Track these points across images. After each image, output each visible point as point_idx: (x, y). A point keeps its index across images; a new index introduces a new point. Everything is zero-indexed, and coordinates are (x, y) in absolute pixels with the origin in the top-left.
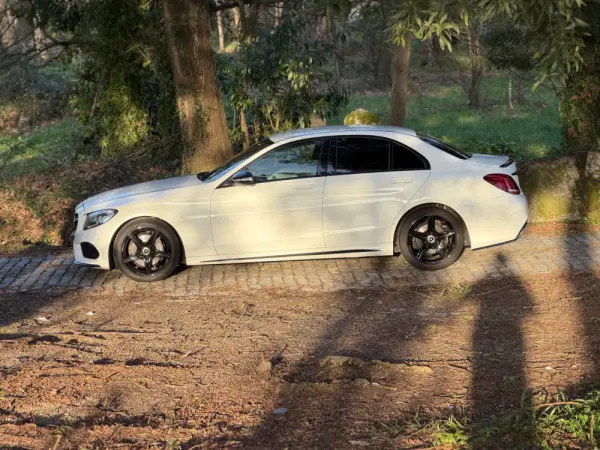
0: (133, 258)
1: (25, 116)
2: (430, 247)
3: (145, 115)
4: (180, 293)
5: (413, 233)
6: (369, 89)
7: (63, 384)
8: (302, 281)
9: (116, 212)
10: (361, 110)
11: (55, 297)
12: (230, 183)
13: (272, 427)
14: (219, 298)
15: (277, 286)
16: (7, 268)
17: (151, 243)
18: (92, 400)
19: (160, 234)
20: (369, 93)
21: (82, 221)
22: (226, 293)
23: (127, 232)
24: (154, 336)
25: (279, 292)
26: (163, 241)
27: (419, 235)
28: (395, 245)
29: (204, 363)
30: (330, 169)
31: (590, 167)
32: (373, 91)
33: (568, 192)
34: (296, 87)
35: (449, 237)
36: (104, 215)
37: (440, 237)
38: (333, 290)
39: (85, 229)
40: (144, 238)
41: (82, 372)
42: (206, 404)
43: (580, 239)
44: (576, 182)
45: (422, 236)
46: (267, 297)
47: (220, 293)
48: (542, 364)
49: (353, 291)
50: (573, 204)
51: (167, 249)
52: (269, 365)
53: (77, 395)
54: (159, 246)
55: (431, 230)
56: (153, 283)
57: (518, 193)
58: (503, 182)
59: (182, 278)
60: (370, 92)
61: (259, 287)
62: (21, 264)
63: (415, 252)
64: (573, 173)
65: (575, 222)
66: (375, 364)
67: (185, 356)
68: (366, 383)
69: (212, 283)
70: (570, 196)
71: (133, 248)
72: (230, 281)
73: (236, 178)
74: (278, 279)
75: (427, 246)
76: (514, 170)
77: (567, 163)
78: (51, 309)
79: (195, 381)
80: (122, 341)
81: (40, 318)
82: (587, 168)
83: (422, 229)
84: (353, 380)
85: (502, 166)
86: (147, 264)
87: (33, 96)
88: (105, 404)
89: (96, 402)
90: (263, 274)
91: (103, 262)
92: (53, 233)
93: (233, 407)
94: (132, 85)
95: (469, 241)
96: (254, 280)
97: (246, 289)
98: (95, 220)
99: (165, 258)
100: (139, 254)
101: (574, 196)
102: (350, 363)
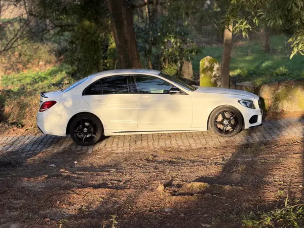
1: (42, 61)
4: (120, 151)
7: (63, 199)
8: (180, 143)
10: (208, 57)
13: (164, 218)
14: (139, 153)
15: (168, 146)
18: (77, 206)
20: (215, 46)
22: (143, 151)
24: (107, 173)
25: (169, 149)
29: (131, 186)
38: (196, 148)
41: (72, 192)
42: (132, 207)
46: (163, 152)
47: (140, 151)
48: (298, 184)
49: (206, 148)
52: (163, 187)
53: (69, 204)
61: (159, 147)
66: (215, 186)
67: (122, 183)
68: (210, 195)
69: (136, 145)
72: (145, 144)
74: (168, 142)
78: (57, 160)
79: (126, 196)
80: (91, 176)
81: (51, 165)
84: (204, 194)
88: (83, 208)
90: (161, 140)
93: (145, 208)
96: (156, 144)
97: (152, 148)
102: (202, 185)
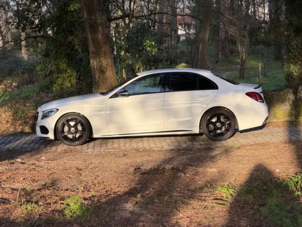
0: (66, 134)
1: (16, 82)
2: (218, 129)
3: (75, 74)
4: (90, 151)
5: (209, 122)
7: (26, 177)
8: (153, 145)
9: (58, 110)
10: (183, 64)
11: (27, 152)
12: (116, 96)
13: (133, 191)
16: (2, 141)
17: (75, 126)
18: (41, 183)
19: (80, 122)
21: (40, 115)
22: (113, 150)
23: (64, 120)
26: (82, 125)
27: (213, 123)
28: (200, 128)
30: (167, 89)
31: (300, 93)
33: (289, 106)
34: (150, 54)
35: (228, 124)
36: (52, 111)
37: (223, 124)
38: (168, 149)
39: (42, 119)
40: (72, 123)
43: (295, 128)
44: (293, 101)
45: (214, 124)
46: (134, 152)
47: (110, 150)
49: (178, 149)
50: (291, 112)
51: (83, 129)
52: (133, 170)
53: (34, 181)
54: (80, 128)
55: (219, 120)
56: (77, 147)
57: (263, 102)
58: (255, 96)
59: (91, 144)
61: (130, 148)
62: (10, 139)
63: (210, 132)
64: (291, 97)
65: (293, 122)
66: (188, 168)
68: (183, 175)
69: (106, 146)
70: (290, 109)
71: (66, 129)
72: (116, 145)
73: (119, 93)
74: (140, 144)
75: (216, 128)
76: (261, 91)
77: (289, 92)
78: (23, 156)
79: (95, 176)
81: (18, 160)
82: (299, 94)
83: (214, 120)
85: (255, 88)
86: (73, 137)
87: (20, 72)
88: (47, 184)
89: (43, 183)
91: (51, 136)
92: (27, 128)
94: (68, 59)
95: (238, 127)
96: (128, 145)
97: (124, 149)
98: (47, 114)
99: (83, 134)
100: (69, 132)
101: (292, 109)
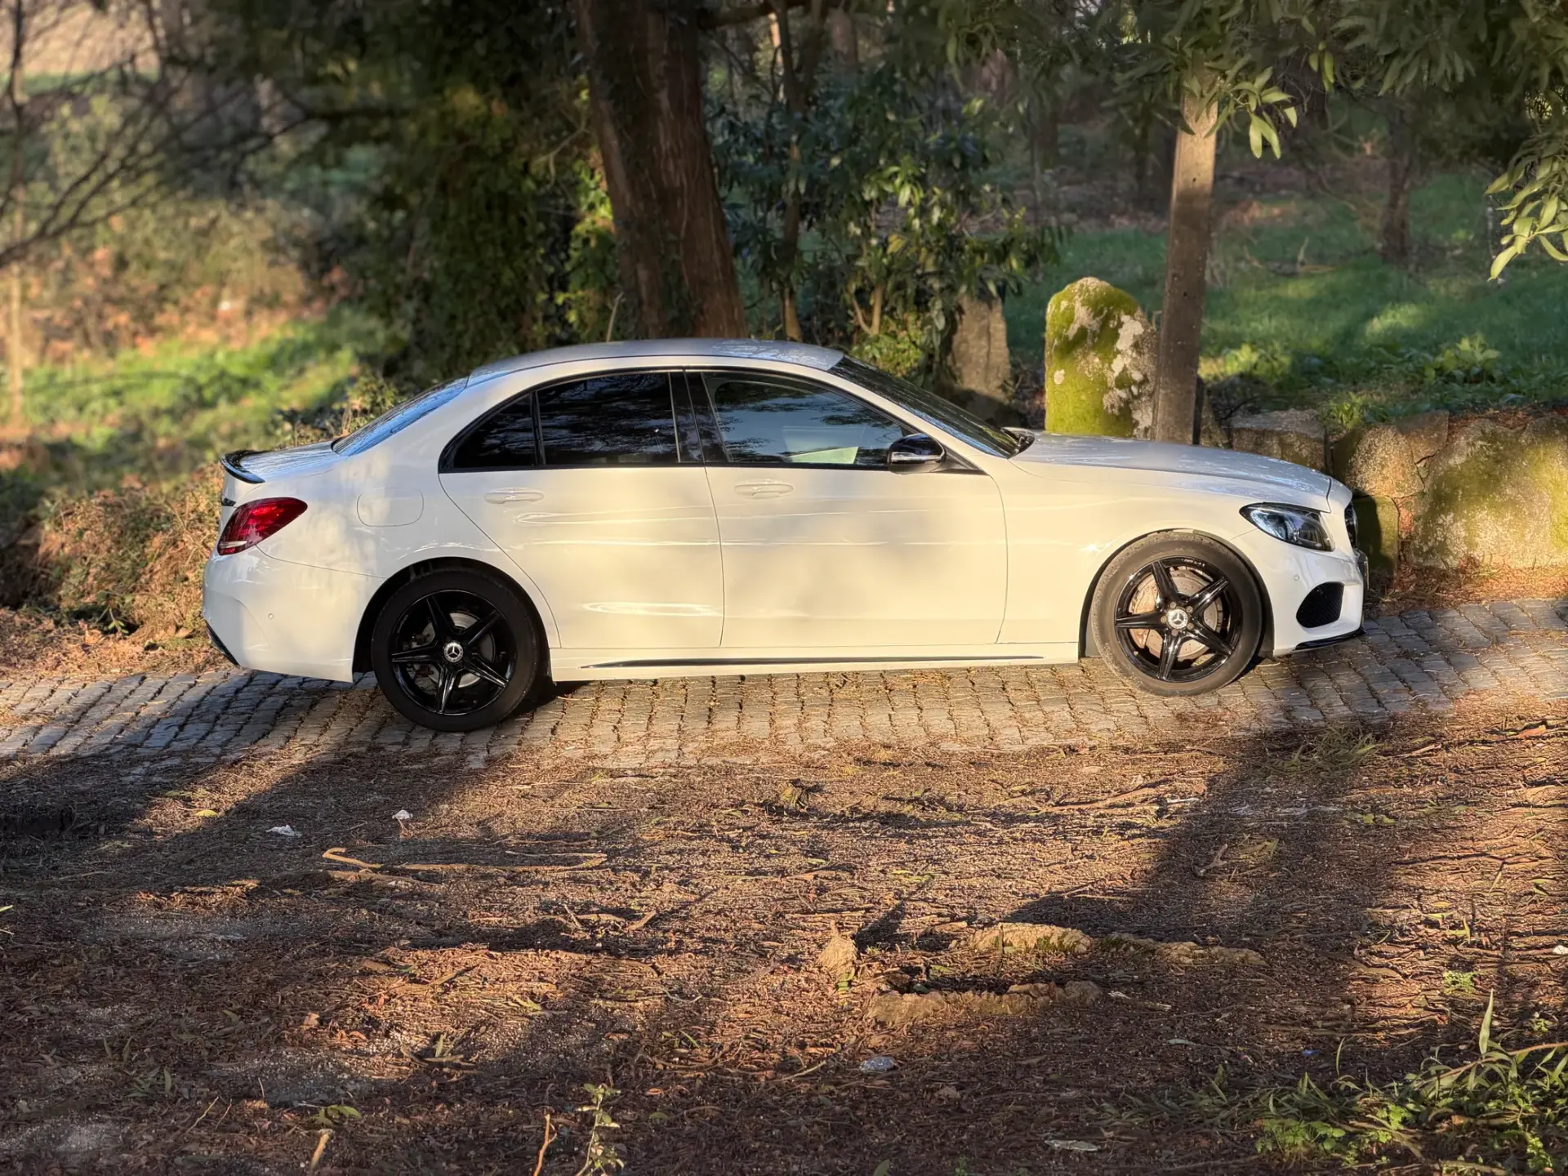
6: (1122, 214)
8: (939, 722)
10: (1091, 282)
13: (856, 1105)
14: (728, 772)
15: (876, 739)
18: (410, 1040)
20: (1123, 224)
22: (747, 759)
24: (563, 872)
25: (884, 755)
29: (687, 940)
32: (1134, 217)
34: (920, 224)
38: (1020, 747)
41: (383, 968)
42: (690, 1045)
46: (851, 769)
47: (731, 760)
48: (1545, 940)
52: (850, 947)
60: (1125, 221)
61: (831, 743)
66: (1118, 943)
67: (640, 924)
69: (711, 732)
74: (878, 718)
79: (662, 989)
80: (481, 884)
84: (1061, 983)
89: (417, 1044)
90: (839, 709)
96: (817, 724)
97: (796, 747)
102: (1054, 940)
